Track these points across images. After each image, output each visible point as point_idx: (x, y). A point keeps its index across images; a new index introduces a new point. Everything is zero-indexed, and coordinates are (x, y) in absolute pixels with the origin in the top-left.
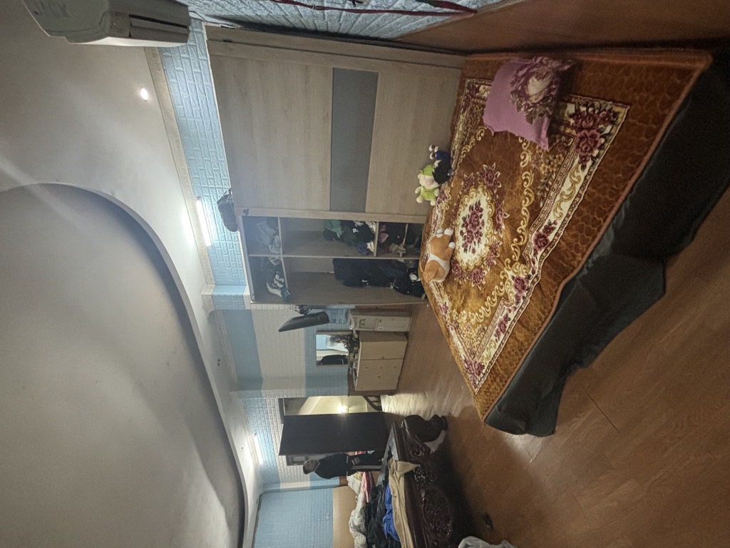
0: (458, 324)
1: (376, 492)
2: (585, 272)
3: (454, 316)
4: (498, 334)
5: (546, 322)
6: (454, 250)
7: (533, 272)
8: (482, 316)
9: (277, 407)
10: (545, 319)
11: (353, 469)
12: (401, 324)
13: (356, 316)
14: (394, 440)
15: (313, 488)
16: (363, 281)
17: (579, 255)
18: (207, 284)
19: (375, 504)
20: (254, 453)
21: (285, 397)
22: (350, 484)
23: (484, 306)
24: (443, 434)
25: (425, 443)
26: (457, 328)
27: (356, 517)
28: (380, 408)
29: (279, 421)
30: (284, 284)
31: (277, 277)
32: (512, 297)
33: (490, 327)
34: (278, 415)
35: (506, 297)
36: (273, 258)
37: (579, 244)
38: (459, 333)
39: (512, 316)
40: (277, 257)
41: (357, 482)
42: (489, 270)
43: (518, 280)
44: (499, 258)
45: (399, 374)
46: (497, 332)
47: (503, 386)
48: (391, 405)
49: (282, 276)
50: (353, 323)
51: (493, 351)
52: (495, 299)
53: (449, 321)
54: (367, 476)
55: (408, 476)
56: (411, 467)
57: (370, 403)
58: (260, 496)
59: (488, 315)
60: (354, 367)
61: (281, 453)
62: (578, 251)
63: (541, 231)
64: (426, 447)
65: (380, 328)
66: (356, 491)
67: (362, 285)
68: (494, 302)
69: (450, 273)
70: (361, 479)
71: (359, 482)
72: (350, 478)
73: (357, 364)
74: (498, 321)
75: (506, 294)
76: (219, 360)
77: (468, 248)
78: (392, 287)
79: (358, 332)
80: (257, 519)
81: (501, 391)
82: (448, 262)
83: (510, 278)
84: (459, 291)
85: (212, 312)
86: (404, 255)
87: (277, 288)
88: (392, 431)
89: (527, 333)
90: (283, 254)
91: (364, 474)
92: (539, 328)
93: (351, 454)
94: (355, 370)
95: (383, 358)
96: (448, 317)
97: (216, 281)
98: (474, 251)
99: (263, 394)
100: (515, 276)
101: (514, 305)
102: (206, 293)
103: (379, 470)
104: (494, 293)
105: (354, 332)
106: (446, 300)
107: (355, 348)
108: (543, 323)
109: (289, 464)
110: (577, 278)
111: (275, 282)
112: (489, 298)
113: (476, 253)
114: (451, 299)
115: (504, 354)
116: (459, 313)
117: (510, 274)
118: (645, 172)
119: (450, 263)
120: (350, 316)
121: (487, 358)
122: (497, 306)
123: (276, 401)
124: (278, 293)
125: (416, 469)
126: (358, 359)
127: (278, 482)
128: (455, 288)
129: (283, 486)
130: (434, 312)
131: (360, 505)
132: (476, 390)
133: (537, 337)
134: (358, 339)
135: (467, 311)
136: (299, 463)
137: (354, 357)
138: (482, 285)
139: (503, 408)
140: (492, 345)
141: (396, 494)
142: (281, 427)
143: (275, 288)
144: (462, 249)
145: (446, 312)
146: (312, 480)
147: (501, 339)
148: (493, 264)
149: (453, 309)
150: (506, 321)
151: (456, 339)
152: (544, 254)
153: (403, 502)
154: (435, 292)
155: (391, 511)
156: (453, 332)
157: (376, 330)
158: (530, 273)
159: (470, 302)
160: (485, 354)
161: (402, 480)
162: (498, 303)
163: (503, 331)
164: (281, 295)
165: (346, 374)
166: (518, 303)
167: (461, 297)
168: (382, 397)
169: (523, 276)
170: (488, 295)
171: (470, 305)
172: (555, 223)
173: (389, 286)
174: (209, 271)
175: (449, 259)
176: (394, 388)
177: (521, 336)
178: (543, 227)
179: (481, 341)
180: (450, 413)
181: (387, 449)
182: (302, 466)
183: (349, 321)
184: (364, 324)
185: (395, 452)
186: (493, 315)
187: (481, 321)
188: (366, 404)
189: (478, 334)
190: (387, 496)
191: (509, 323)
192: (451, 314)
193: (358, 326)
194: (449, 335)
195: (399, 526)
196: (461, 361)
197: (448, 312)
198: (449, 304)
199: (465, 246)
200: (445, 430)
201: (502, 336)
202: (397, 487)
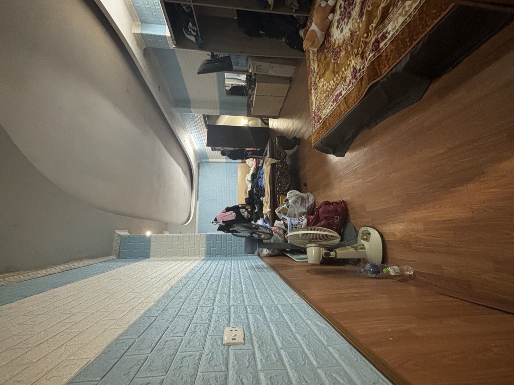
0: (318, 86)
1: (258, 169)
2: (385, 79)
3: (317, 80)
4: (333, 103)
5: (356, 104)
6: (332, 21)
7: (363, 68)
8: (330, 87)
9: (202, 119)
10: (357, 101)
11: (248, 156)
12: (287, 71)
13: (254, 62)
14: (269, 148)
15: (226, 162)
16: (261, 32)
17: (388, 66)
18: (134, 21)
19: (257, 174)
20: (191, 143)
21: (207, 114)
22: (247, 163)
23: (333, 80)
24: (297, 146)
25: (285, 151)
26: (316, 89)
27: (249, 177)
28: (268, 124)
29: (205, 127)
30: (196, 32)
31: (190, 24)
32: (348, 81)
33: (331, 96)
34: (204, 124)
35: (344, 79)
36: (185, 5)
37: (391, 58)
38: (316, 93)
39: (343, 93)
40: (188, 4)
41: (251, 162)
42: (344, 53)
43: (355, 69)
44: (352, 46)
45: (281, 106)
46: (334, 100)
47: (326, 132)
48: (274, 124)
49: (194, 25)
50: (252, 67)
51: (328, 111)
52: (339, 78)
53: (313, 83)
54: (256, 160)
55: (273, 165)
56: (275, 161)
57: (262, 121)
58: (199, 163)
59: (333, 88)
60: (251, 99)
61: (208, 145)
62: (388, 63)
63: (379, 36)
64: (285, 152)
65: (271, 73)
66: (250, 166)
67: (260, 36)
68: (338, 80)
69: (323, 43)
70: (253, 161)
71: (252, 162)
72: (247, 161)
73: (253, 98)
74: (336, 94)
75: (346, 76)
76: (159, 87)
77: (340, 25)
78: (284, 40)
79: (255, 74)
80: (199, 173)
81: (324, 134)
82: (324, 33)
83: (352, 66)
84: (324, 62)
85: (145, 49)
86: (296, 11)
87: (192, 35)
88: (268, 143)
89: (346, 107)
90: (193, 2)
91: (255, 159)
92: (352, 106)
93: (248, 149)
94: (252, 101)
95: (271, 95)
96: (313, 79)
97: (140, 19)
98: (342, 32)
99: (193, 111)
100: (354, 65)
101: (347, 86)
102: (136, 32)
103: (261, 158)
104: (341, 73)
105: (253, 74)
106: (316, 66)
107: (252, 86)
108: (355, 103)
109: (212, 150)
110: (380, 82)
111: (190, 30)
112: (337, 75)
113: (342, 34)
114: (318, 66)
115: (332, 115)
116: (320, 79)
117: (353, 62)
118: (447, 16)
119: (326, 35)
120: (250, 61)
121: (324, 115)
122: (339, 83)
123: (201, 116)
124: (193, 39)
125: (278, 162)
126: (254, 94)
127: (208, 158)
128: (323, 58)
129: (210, 160)
130: (307, 72)
131: (251, 172)
132: (314, 131)
133: (349, 110)
134: (255, 80)
135: (324, 79)
136: (219, 150)
137: (252, 91)
138: (337, 63)
139: (323, 142)
140: (329, 107)
141: (266, 172)
142: (206, 131)
143: (189, 35)
144: (336, 24)
145: (313, 75)
146: (226, 159)
147: (334, 105)
148: (347, 49)
149: (317, 74)
150: (340, 95)
151: (313, 97)
152: (372, 58)
153: (269, 175)
154: (311, 56)
155: (263, 178)
156: (313, 91)
157: (268, 74)
158: (362, 68)
159: (328, 73)
160: (324, 111)
161: (270, 166)
162: (340, 81)
163: (336, 101)
164: (195, 41)
165: (246, 103)
166: (349, 85)
167: (324, 67)
168: (270, 119)
169: (358, 68)
170: (337, 73)
171: (327, 76)
172: (389, 33)
173: (281, 39)
174: (132, 8)
175: (326, 30)
176: (277, 115)
177: (342, 107)
178: (381, 34)
179: (324, 103)
180: (303, 137)
181: (265, 151)
182: (220, 152)
183: (248, 65)
184: (260, 69)
185: (268, 153)
186: (335, 89)
187: (329, 90)
188: (260, 121)
189: (325, 98)
190: (262, 172)
191: (341, 97)
192: (315, 78)
193: (255, 70)
194: (311, 93)
195: (265, 184)
196: (312, 111)
197: (315, 76)
198: (316, 69)
199: (339, 21)
200: (298, 145)
201: (335, 104)
202: (266, 169)
